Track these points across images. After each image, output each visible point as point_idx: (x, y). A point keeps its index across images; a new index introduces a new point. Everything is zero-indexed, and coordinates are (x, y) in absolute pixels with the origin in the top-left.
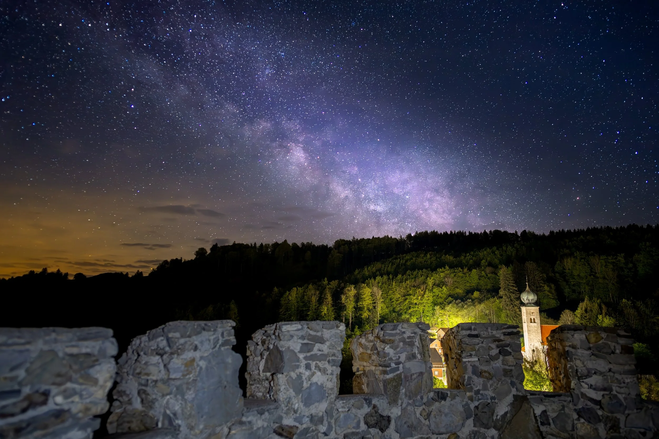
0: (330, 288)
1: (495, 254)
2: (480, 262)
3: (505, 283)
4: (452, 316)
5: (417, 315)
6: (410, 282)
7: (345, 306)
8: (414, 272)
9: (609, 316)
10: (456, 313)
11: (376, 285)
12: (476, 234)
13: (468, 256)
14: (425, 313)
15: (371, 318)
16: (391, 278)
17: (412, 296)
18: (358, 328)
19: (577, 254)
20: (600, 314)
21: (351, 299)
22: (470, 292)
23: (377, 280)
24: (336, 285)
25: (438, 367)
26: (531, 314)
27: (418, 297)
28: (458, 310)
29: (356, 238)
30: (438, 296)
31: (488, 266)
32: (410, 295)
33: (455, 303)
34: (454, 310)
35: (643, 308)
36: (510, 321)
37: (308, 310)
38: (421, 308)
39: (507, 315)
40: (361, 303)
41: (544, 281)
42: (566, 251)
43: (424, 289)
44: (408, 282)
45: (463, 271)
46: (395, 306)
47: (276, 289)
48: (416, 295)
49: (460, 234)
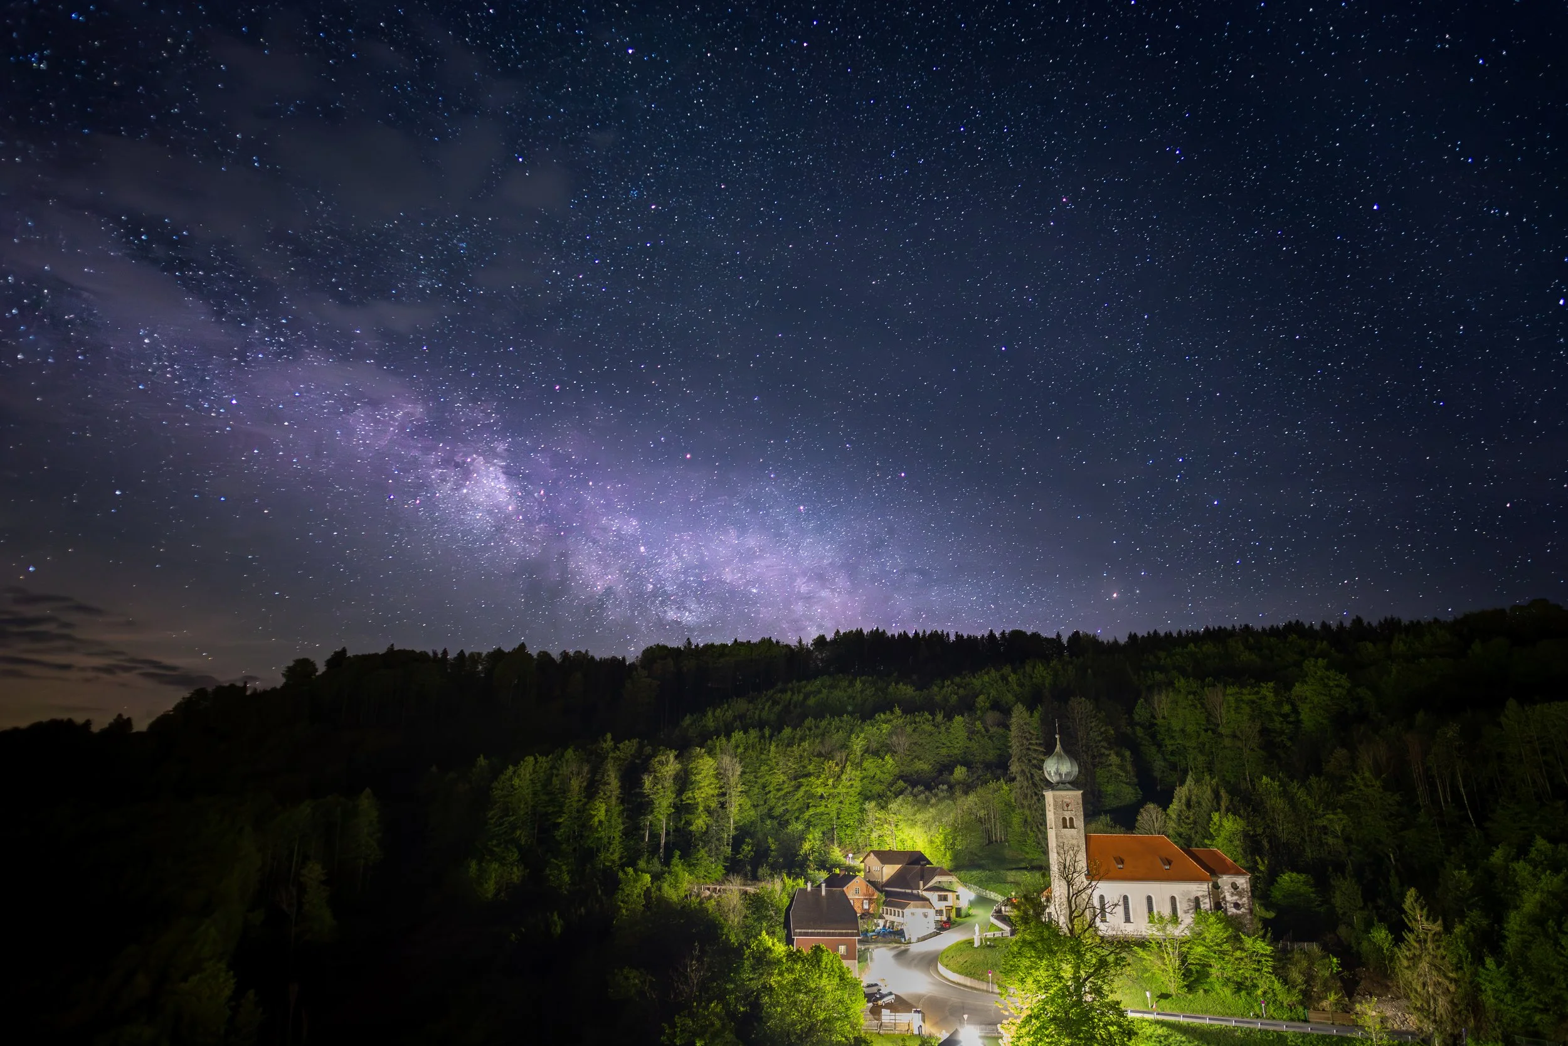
0: (616, 759)
1: (1007, 682)
2: (974, 702)
3: (1022, 745)
4: (902, 825)
5: (823, 825)
6: (809, 746)
7: (651, 803)
8: (821, 721)
9: (1234, 814)
10: (912, 818)
11: (731, 751)
12: (972, 640)
13: (948, 686)
14: (842, 820)
15: (712, 832)
16: (767, 735)
17: (812, 779)
18: (681, 858)
19: (1181, 683)
20: (1216, 811)
21: (666, 785)
22: (946, 768)
23: (733, 741)
24: (633, 751)
25: (847, 935)
26: (1066, 809)
27: (827, 779)
28: (916, 808)
29: (694, 642)
30: (874, 776)
31: (990, 709)
32: (809, 775)
33: (911, 793)
34: (908, 810)
35: (1301, 795)
36: (1032, 834)
37: (560, 813)
38: (833, 806)
39: (1026, 821)
40: (690, 795)
41: (1109, 744)
42: (1159, 676)
43: (841, 760)
44: (806, 744)
45: (933, 720)
46: (772, 802)
47: (482, 761)
48: (823, 776)
49: (937, 639)
